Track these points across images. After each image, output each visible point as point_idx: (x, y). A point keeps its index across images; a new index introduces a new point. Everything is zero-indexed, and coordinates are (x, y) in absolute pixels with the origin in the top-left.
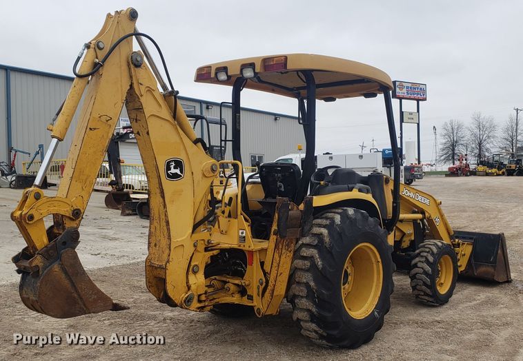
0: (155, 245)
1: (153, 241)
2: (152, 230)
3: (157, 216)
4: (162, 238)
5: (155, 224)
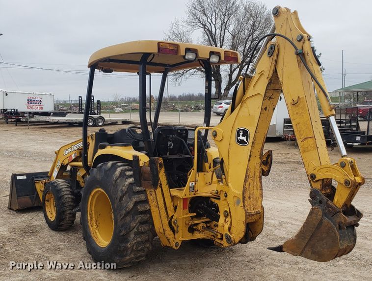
0: (250, 198)
1: (247, 196)
2: (247, 186)
3: (252, 174)
4: (255, 191)
5: (250, 181)
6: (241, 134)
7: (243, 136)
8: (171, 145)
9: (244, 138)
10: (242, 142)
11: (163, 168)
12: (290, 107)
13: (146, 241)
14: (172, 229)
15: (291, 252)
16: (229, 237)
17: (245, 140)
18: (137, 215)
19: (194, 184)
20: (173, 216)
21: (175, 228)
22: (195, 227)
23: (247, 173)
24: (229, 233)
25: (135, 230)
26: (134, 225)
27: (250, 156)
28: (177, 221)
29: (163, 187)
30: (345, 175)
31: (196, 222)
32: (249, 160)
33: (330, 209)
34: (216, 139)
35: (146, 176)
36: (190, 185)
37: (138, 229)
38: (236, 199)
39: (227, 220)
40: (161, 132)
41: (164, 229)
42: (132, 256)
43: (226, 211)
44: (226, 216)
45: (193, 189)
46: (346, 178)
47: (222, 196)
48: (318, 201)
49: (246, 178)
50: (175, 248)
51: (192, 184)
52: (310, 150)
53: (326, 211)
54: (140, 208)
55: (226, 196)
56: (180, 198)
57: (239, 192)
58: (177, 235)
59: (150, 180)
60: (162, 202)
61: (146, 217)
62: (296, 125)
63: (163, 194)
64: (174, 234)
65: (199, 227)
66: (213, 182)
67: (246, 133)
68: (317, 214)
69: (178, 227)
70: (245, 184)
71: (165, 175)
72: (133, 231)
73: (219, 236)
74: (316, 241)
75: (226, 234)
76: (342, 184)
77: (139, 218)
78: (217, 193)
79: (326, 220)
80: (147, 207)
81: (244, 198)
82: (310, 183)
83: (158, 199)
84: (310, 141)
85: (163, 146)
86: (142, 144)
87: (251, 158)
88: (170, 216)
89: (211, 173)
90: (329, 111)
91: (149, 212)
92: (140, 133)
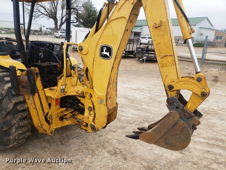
0: (110, 98)
1: (108, 97)
2: (109, 90)
3: (112, 81)
4: (113, 92)
5: (111, 86)
6: (105, 50)
7: (106, 51)
8: (41, 55)
9: (108, 54)
10: (105, 57)
11: (39, 77)
12: (152, 30)
13: (26, 132)
14: (48, 122)
15: (146, 141)
16: (93, 127)
17: (108, 55)
18: (17, 113)
19: (64, 87)
20: (48, 113)
21: (50, 121)
22: (64, 117)
23: (109, 81)
24: (93, 124)
25: (16, 125)
26: (15, 122)
27: (113, 68)
28: (51, 116)
29: (39, 92)
30: (202, 88)
31: (65, 113)
32: (112, 71)
33: (186, 114)
34: (82, 52)
35: (24, 84)
36: (62, 88)
37: (18, 124)
38: (99, 99)
39: (91, 113)
40: (33, 45)
41: (41, 124)
42: (15, 143)
43: (90, 107)
44: (90, 111)
45: (63, 91)
46: (203, 90)
47: (87, 96)
48: (175, 107)
49: (108, 84)
50: (50, 135)
51: (63, 87)
52: (168, 66)
53: (182, 115)
54: (20, 108)
55: (91, 97)
56: (53, 99)
57: (103, 95)
58: (52, 125)
59: (28, 88)
60: (39, 103)
61: (26, 114)
62: (157, 45)
63: (40, 98)
64: (50, 125)
65: (68, 116)
66: (77, 85)
67: (109, 49)
68: (174, 117)
69: (52, 120)
70: (108, 89)
71: (41, 82)
72: (15, 127)
73: (84, 124)
74: (170, 135)
75: (91, 124)
76: (198, 95)
77: (19, 116)
78: (83, 94)
79: (181, 122)
80: (26, 106)
81: (107, 99)
82: (166, 91)
83: (36, 103)
84: (170, 59)
85: (36, 55)
86: (18, 53)
87: (113, 69)
88: (46, 113)
89: (76, 78)
90: (189, 35)
91: (27, 110)
92: (16, 45)
